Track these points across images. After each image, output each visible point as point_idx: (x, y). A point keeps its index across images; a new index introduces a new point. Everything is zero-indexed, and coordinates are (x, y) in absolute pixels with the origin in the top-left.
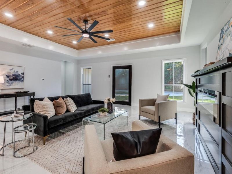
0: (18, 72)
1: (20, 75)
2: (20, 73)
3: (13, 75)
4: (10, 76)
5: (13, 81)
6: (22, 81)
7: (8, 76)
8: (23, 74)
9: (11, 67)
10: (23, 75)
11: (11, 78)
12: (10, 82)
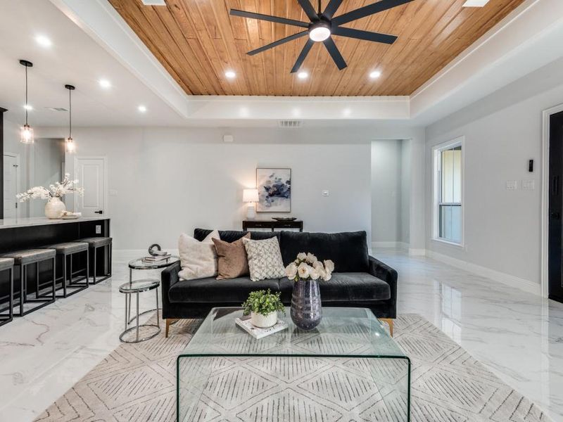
0: (280, 179)
1: (283, 185)
2: (284, 181)
3: (274, 186)
4: (270, 188)
5: (274, 198)
6: (287, 197)
7: (267, 189)
8: (289, 182)
9: (270, 173)
10: (288, 186)
11: (271, 192)
12: (270, 199)
